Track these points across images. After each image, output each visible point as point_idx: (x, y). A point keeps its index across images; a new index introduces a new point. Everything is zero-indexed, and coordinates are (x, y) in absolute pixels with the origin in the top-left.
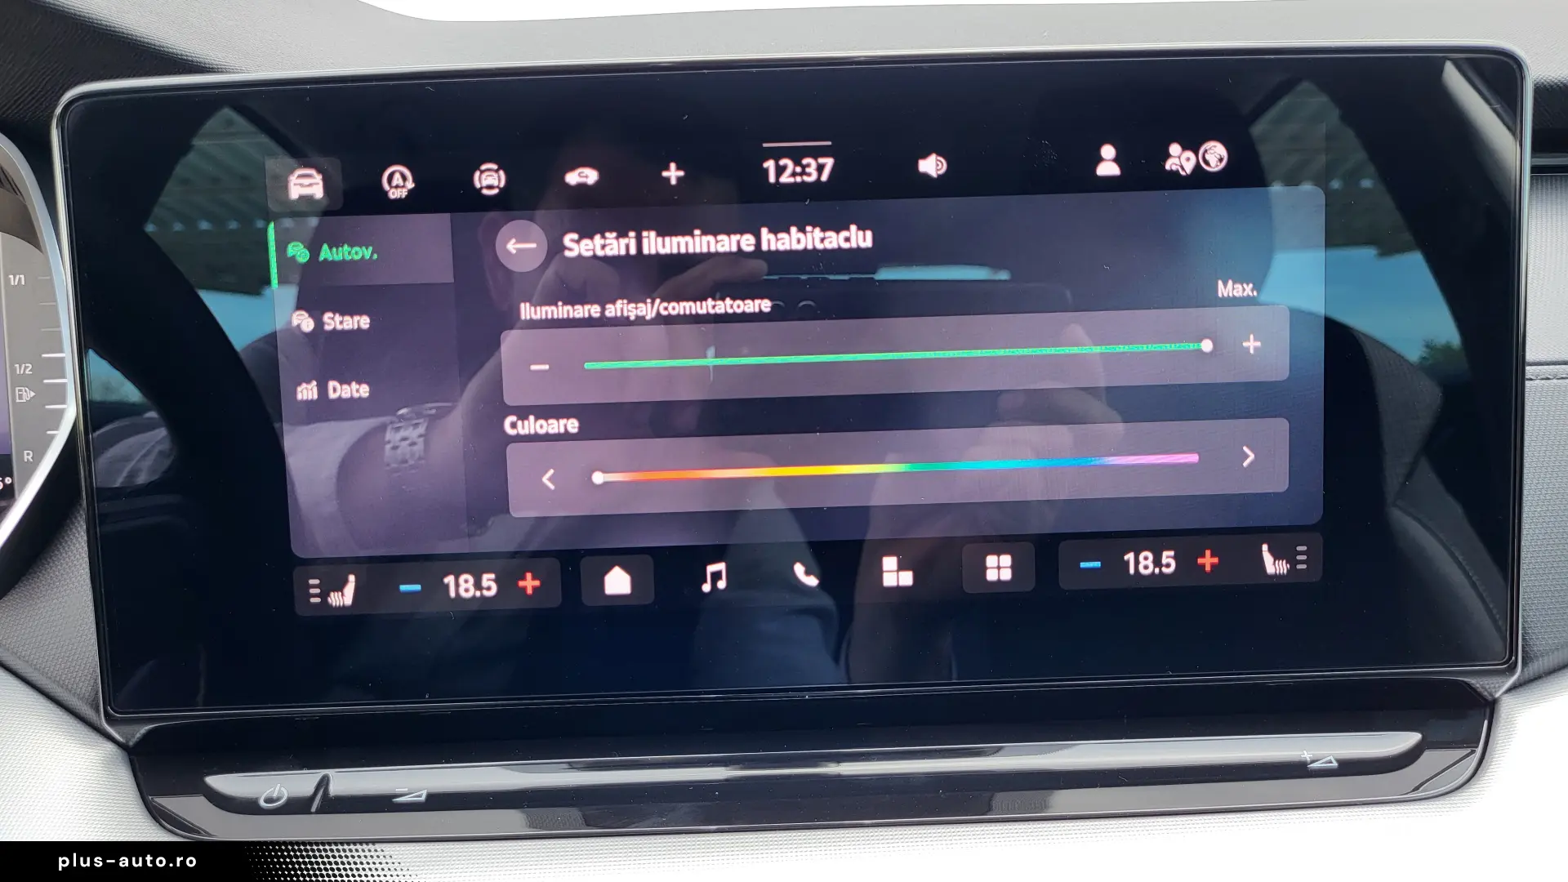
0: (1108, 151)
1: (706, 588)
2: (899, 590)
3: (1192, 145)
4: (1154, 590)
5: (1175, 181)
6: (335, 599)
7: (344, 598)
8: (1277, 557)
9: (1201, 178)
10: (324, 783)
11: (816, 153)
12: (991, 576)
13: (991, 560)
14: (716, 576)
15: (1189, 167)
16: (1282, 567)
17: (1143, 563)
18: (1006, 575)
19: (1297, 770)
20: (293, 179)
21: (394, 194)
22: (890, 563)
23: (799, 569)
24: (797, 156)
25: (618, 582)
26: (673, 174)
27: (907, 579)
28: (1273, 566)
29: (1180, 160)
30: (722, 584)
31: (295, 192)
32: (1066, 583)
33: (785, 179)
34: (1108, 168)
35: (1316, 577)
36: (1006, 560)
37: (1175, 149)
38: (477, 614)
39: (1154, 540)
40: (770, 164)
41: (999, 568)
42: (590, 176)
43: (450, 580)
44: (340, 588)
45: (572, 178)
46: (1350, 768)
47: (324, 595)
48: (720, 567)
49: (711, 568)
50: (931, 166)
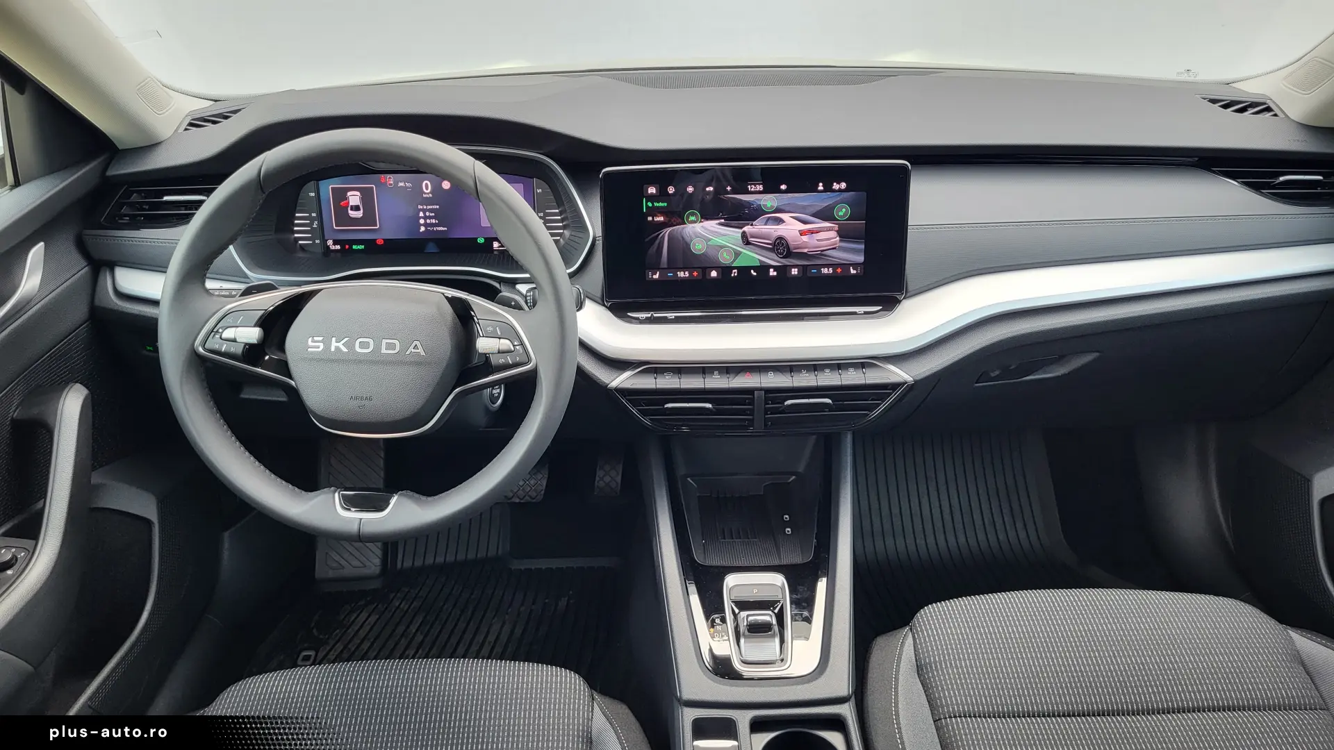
0: (821, 184)
1: (733, 275)
2: (773, 276)
3: (839, 183)
4: (827, 276)
5: (834, 191)
6: (654, 277)
7: (656, 276)
8: (854, 269)
9: (840, 190)
10: (652, 314)
11: (759, 184)
12: (793, 273)
13: (793, 270)
14: (735, 273)
15: (838, 188)
16: (855, 272)
17: (825, 271)
18: (796, 273)
19: (855, 313)
20: (649, 189)
21: (670, 192)
22: (771, 270)
23: (752, 271)
24: (755, 185)
25: (714, 274)
26: (729, 188)
27: (775, 273)
28: (853, 271)
29: (836, 186)
30: (736, 274)
31: (649, 192)
32: (808, 275)
33: (752, 190)
34: (821, 188)
35: (862, 274)
36: (796, 270)
37: (835, 184)
38: (683, 280)
39: (828, 266)
40: (749, 187)
41: (795, 271)
42: (711, 189)
43: (679, 273)
44: (656, 274)
45: (707, 189)
46: (866, 313)
47: (652, 276)
48: (736, 271)
49: (734, 271)
50: (783, 187)
